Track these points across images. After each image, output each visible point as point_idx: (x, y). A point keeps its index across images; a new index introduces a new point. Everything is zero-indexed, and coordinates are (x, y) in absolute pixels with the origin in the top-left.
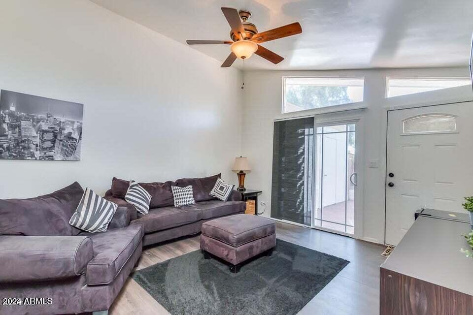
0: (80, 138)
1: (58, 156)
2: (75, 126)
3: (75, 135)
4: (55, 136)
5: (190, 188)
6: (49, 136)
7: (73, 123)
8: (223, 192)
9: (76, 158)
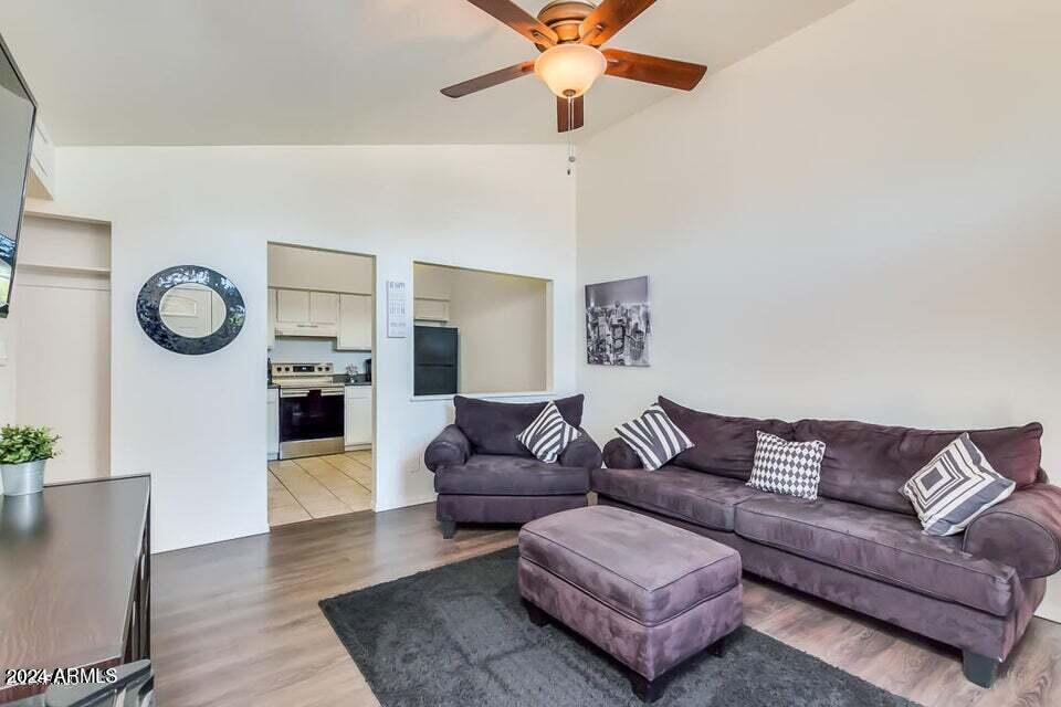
0: (648, 330)
1: (628, 360)
2: (641, 312)
3: (642, 328)
4: (624, 331)
5: (815, 449)
6: (619, 332)
7: (638, 308)
8: (927, 494)
9: (644, 362)
